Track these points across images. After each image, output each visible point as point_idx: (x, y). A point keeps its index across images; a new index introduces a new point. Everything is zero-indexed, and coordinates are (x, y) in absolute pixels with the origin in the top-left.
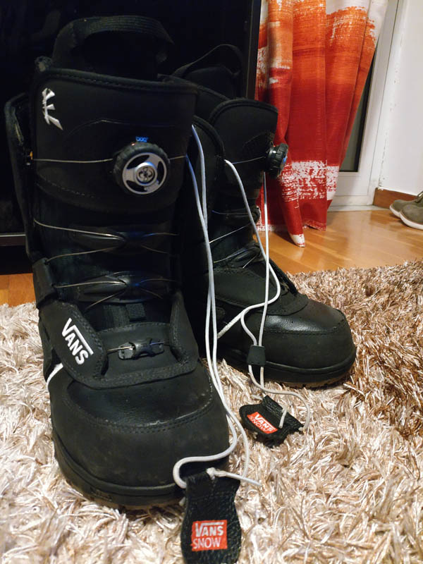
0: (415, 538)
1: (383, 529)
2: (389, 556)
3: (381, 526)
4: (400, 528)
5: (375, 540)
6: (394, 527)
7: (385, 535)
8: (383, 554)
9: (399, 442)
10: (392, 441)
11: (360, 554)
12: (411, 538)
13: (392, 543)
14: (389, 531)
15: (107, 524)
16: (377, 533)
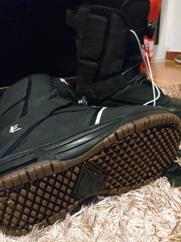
15: (111, 209)
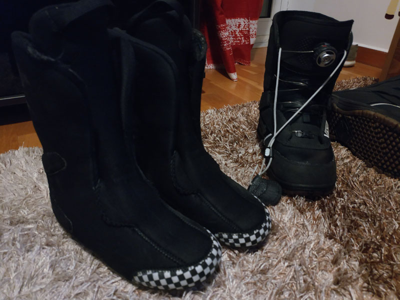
0: (306, 267)
1: (291, 264)
2: (293, 277)
3: (289, 263)
4: (299, 263)
5: (287, 270)
6: (296, 263)
7: (291, 268)
8: (290, 277)
9: (298, 216)
10: (295, 216)
11: (279, 277)
12: (304, 267)
13: (295, 271)
14: (293, 265)
16: (287, 267)
